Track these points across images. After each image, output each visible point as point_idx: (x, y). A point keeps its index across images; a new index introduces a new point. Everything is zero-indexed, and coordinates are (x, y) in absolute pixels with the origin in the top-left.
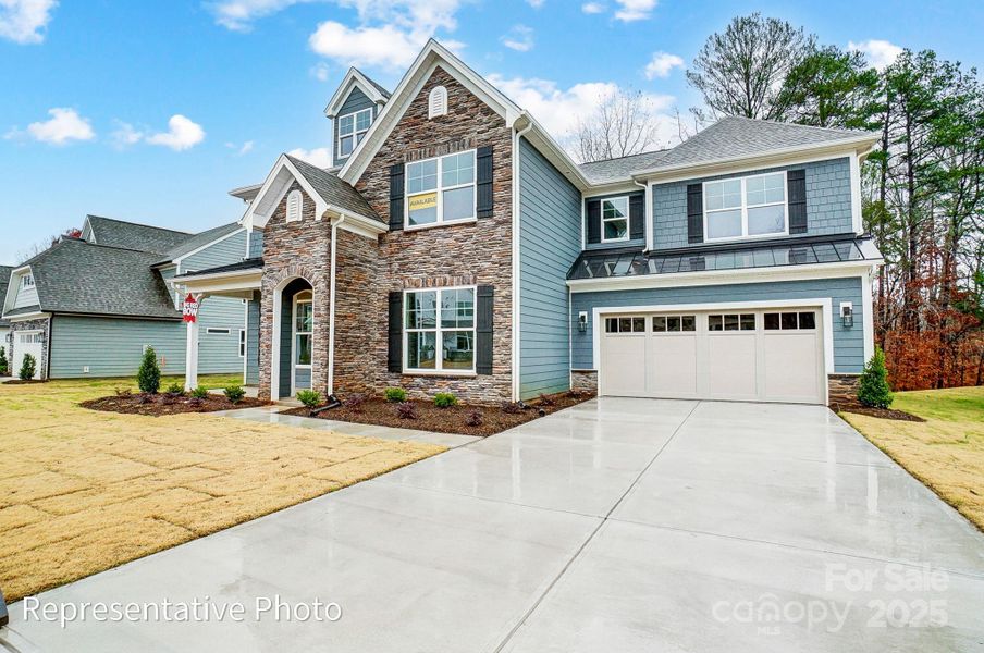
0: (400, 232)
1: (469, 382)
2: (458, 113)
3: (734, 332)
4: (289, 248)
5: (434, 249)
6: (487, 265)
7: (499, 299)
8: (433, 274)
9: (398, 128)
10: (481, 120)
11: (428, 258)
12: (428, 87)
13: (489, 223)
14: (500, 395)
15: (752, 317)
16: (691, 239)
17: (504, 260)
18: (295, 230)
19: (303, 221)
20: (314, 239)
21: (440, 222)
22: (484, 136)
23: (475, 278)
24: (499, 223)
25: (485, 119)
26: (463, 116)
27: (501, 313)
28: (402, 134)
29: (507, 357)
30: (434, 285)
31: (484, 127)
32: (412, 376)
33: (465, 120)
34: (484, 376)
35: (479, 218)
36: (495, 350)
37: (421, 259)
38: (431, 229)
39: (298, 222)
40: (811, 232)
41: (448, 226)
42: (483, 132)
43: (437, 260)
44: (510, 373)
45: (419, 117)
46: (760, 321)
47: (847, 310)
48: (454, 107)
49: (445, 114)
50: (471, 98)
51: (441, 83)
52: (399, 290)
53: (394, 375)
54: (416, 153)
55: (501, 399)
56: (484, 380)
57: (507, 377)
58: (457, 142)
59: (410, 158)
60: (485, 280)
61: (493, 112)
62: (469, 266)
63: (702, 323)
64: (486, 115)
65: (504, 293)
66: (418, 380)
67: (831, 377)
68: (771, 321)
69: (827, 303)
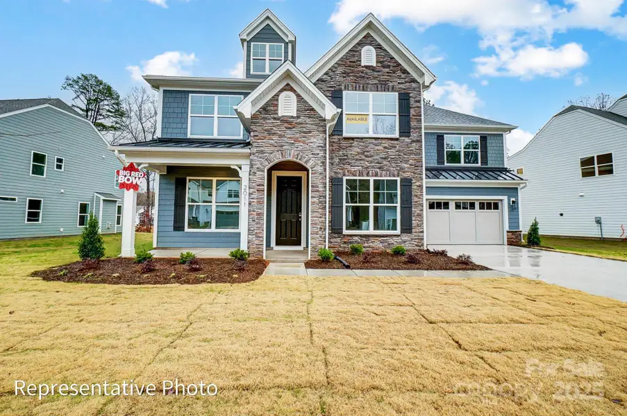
0: (339, 137)
1: (395, 238)
2: (384, 67)
3: (459, 210)
4: (280, 136)
5: (368, 152)
6: (406, 165)
7: (415, 187)
8: (367, 168)
9: (336, 66)
10: (400, 76)
11: (363, 157)
12: (361, 44)
13: (407, 140)
14: (416, 245)
15: (474, 203)
16: (439, 163)
17: (418, 164)
18: (290, 123)
19: (298, 117)
20: (310, 132)
21: (371, 134)
22: (401, 86)
23: (398, 173)
24: (413, 141)
25: (403, 76)
26: (387, 70)
27: (416, 196)
28: (340, 70)
29: (421, 223)
30: (368, 175)
31: (403, 81)
32: (351, 236)
33: (388, 73)
34: (406, 234)
35: (400, 136)
36: (413, 218)
37: (357, 157)
38: (366, 138)
39: (292, 117)
40: (489, 166)
41: (379, 138)
42: (402, 83)
43: (370, 159)
44: (423, 232)
45: (354, 62)
46: (477, 205)
47: (513, 202)
48: (381, 62)
49: (375, 65)
50: (393, 61)
51: (370, 44)
52: (340, 176)
53: (336, 235)
54: (352, 86)
55: (417, 248)
56: (405, 237)
57: (421, 234)
58: (383, 86)
59: (347, 88)
60: (405, 175)
61: (409, 73)
62: (394, 165)
63: (452, 205)
64: (404, 73)
65: (418, 184)
66: (356, 238)
67: (508, 232)
68: (482, 206)
69: (505, 198)
